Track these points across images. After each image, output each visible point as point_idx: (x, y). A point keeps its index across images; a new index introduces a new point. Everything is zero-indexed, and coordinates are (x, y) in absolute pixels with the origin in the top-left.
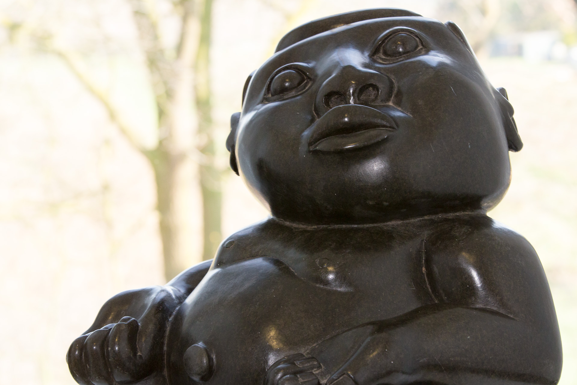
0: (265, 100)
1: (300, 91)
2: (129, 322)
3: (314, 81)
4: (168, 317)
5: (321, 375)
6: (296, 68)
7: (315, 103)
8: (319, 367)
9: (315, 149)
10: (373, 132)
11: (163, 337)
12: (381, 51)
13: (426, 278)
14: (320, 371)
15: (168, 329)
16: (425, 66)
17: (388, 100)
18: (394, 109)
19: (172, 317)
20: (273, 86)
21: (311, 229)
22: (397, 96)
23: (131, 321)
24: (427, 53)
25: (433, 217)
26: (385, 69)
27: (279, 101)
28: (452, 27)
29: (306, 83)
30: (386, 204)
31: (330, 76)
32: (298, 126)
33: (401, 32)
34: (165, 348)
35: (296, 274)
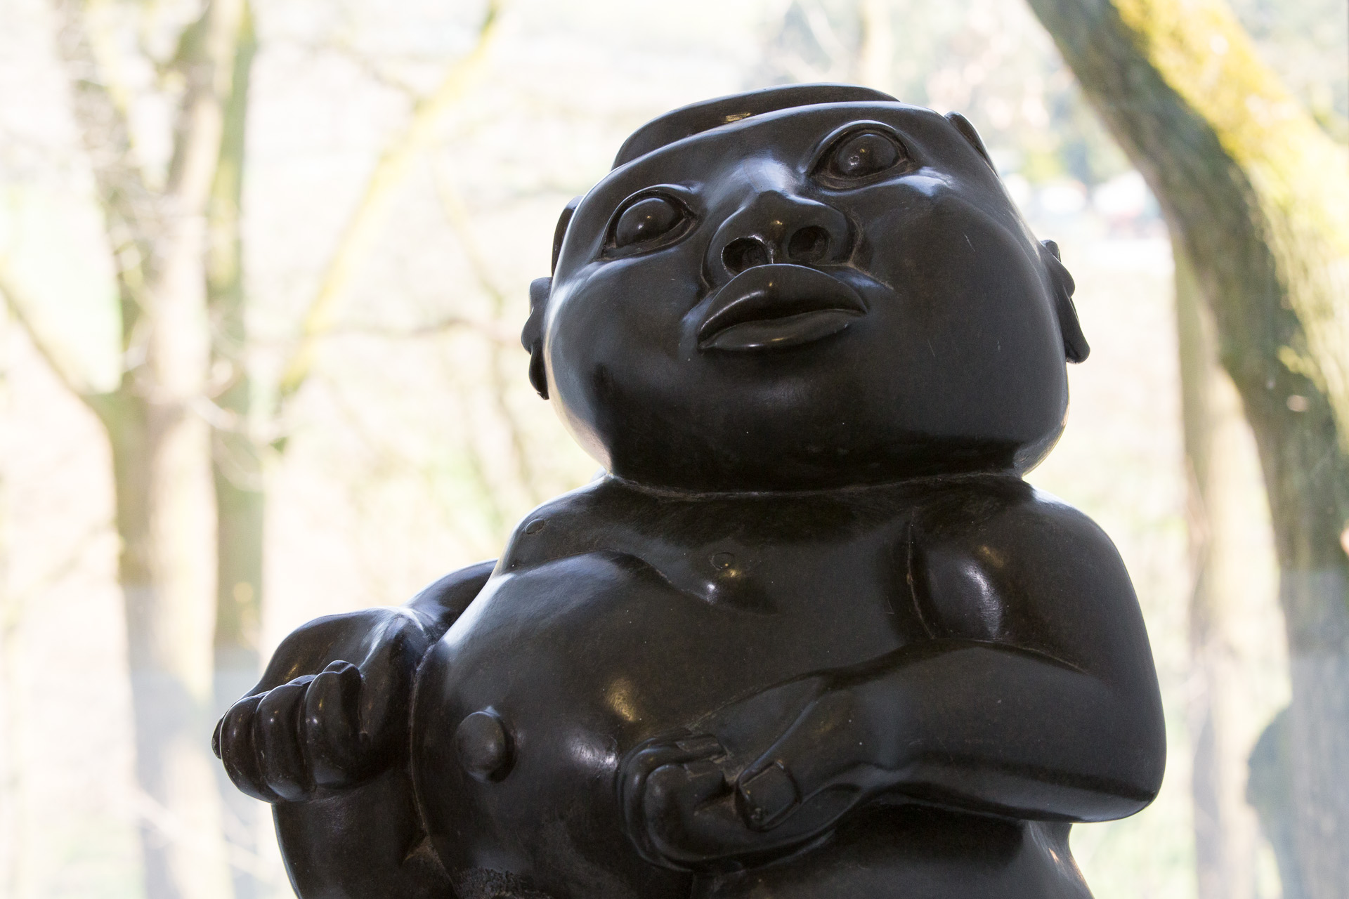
0: (604, 255)
1: (674, 237)
2: (343, 670)
3: (700, 219)
4: (415, 665)
5: (727, 768)
6: (665, 194)
7: (705, 261)
8: (721, 753)
9: (712, 346)
10: (822, 317)
11: (406, 701)
12: (829, 166)
13: (913, 594)
14: (724, 760)
15: (416, 686)
16: (913, 194)
17: (845, 257)
18: (858, 275)
19: (422, 664)
20: (621, 228)
21: (694, 500)
22: (861, 250)
23: (348, 669)
24: (915, 170)
25: (927, 480)
26: (837, 199)
27: (632, 257)
28: (960, 123)
29: (686, 222)
30: (842, 451)
31: (736, 211)
32: (674, 303)
33: (867, 131)
34: (412, 723)
35: (670, 582)
